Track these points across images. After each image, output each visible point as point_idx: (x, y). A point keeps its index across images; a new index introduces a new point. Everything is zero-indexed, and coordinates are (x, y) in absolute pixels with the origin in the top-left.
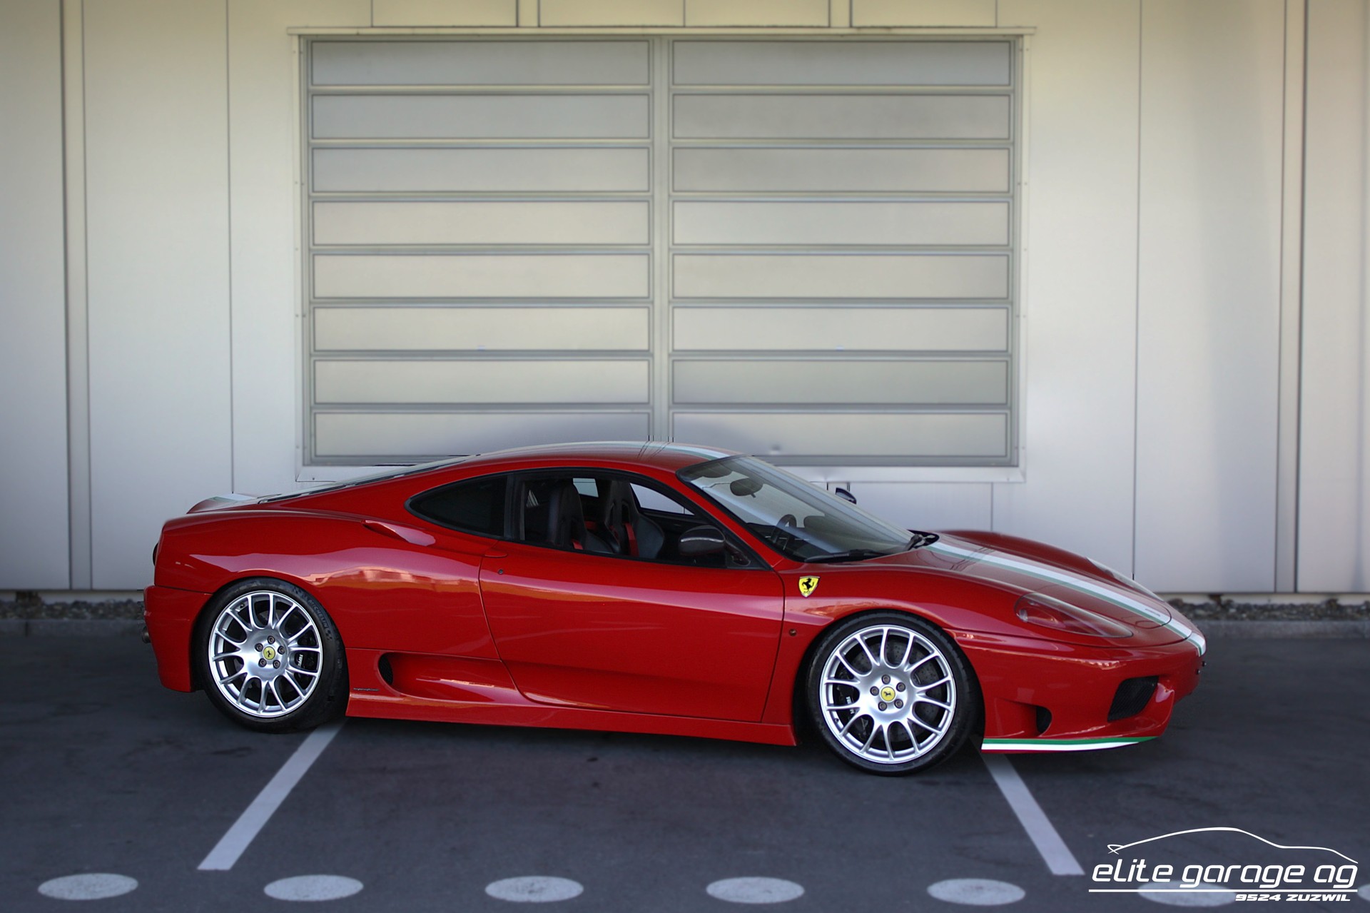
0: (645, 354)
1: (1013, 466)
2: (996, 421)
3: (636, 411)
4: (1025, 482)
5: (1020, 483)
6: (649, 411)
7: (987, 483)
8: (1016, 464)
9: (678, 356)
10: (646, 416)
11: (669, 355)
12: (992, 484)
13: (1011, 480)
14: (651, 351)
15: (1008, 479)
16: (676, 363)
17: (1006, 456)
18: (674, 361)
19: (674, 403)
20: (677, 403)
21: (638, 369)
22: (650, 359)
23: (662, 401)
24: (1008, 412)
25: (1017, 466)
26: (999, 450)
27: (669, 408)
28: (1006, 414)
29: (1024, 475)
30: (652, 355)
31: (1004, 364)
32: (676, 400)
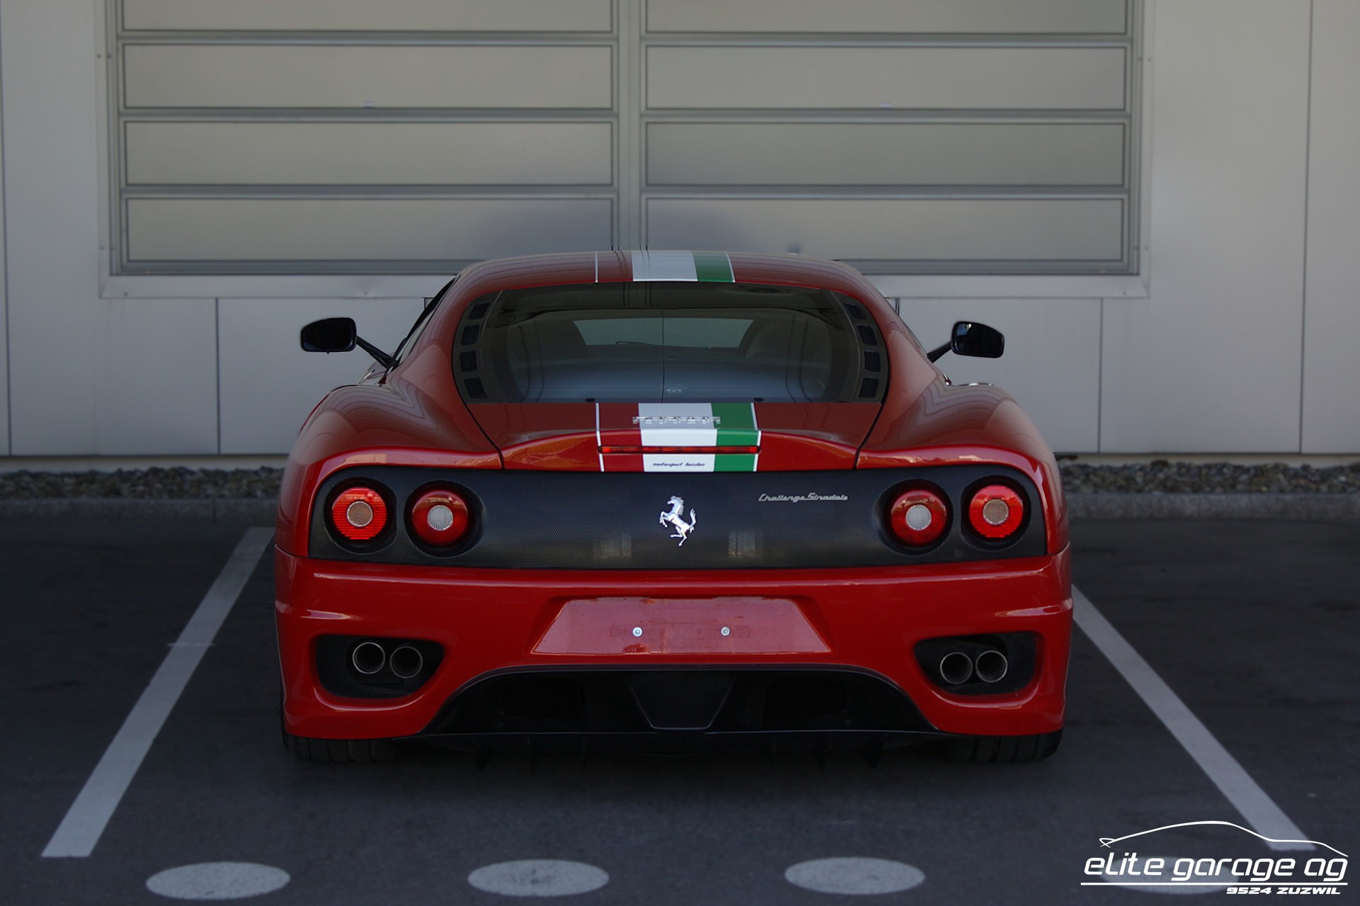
0: (606, 114)
1: (1131, 274)
2: (1108, 210)
3: (593, 196)
4: (1149, 297)
5: (1142, 298)
6: (613, 196)
7: (1094, 298)
8: (1135, 271)
9: (655, 116)
10: (609, 202)
11: (641, 116)
12: (1102, 299)
13: (1129, 294)
14: (615, 109)
15: (1124, 293)
16: (650, 126)
17: (1121, 260)
18: (647, 124)
19: (648, 185)
20: (650, 185)
21: (594, 135)
22: (614, 120)
23: (631, 181)
24: (1125, 196)
25: (1138, 274)
26: (1110, 249)
27: (641, 192)
28: (1122, 200)
29: (1147, 287)
30: (617, 116)
31: (1121, 127)
32: (651, 181)
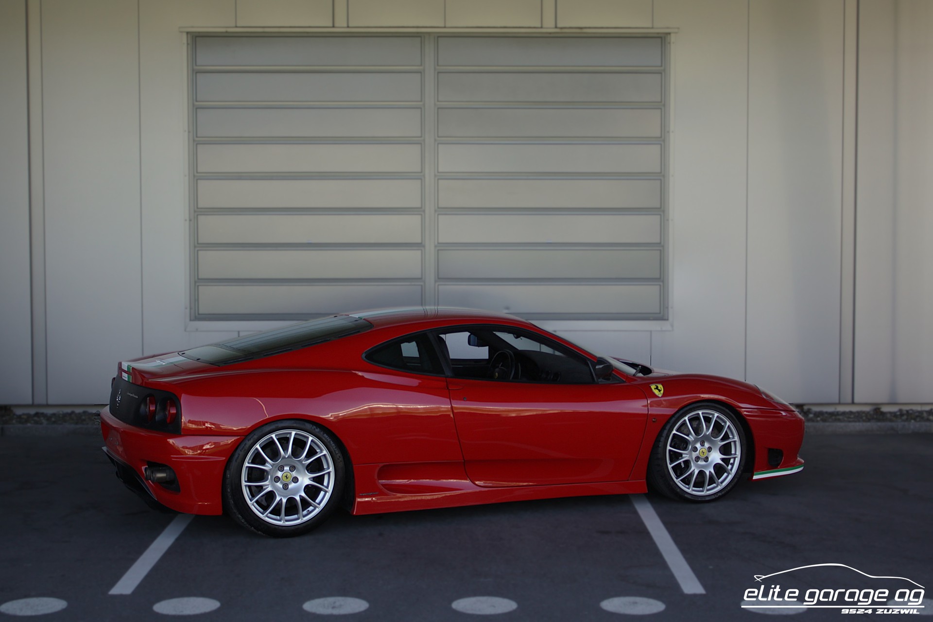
0: (419, 246)
1: (665, 320)
2: (653, 290)
3: (413, 283)
4: (673, 330)
5: (670, 331)
6: (422, 283)
7: (647, 331)
8: (666, 318)
9: (442, 247)
10: (420, 287)
11: (435, 246)
12: (651, 331)
13: (664, 329)
14: (423, 244)
15: (662, 329)
16: (440, 252)
17: (660, 313)
18: (438, 250)
19: (439, 278)
20: (439, 279)
21: (414, 255)
22: (423, 249)
23: (430, 277)
24: (661, 284)
25: (667, 320)
26: (655, 308)
27: (436, 281)
28: (660, 285)
29: (672, 326)
30: (424, 246)
31: (659, 252)
